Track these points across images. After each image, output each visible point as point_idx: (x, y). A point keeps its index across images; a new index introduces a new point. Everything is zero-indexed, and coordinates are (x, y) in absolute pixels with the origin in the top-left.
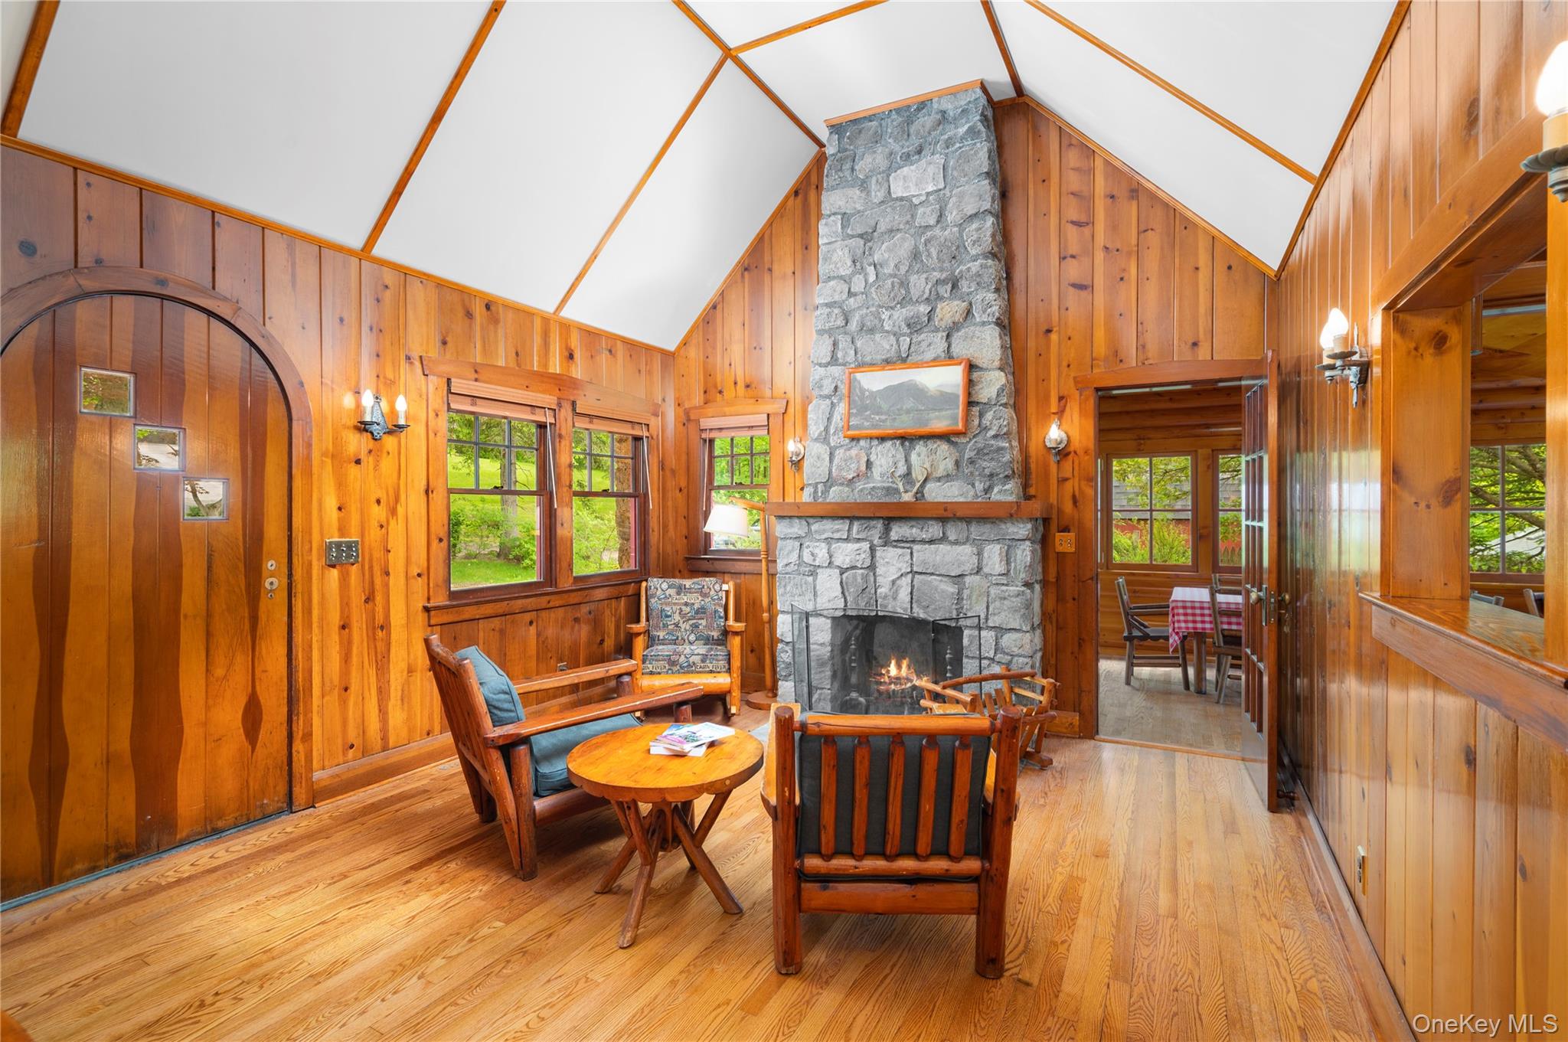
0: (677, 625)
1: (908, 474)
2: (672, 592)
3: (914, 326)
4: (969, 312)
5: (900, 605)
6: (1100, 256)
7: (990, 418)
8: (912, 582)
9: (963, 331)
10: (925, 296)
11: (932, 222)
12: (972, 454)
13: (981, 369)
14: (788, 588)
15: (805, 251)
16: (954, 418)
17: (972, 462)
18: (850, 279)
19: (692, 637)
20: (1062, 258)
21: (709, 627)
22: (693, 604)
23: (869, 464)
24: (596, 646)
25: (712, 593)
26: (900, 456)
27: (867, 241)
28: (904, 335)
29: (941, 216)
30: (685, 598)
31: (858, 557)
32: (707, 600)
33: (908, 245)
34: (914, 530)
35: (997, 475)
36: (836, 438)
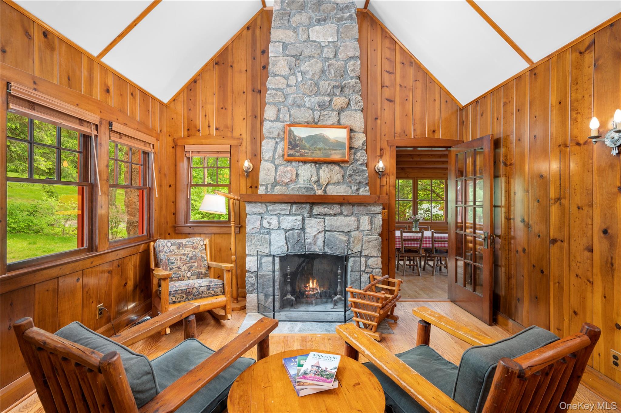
0: (179, 268)
1: (318, 181)
2: (174, 247)
3: (322, 106)
4: (349, 104)
5: (318, 247)
6: (398, 88)
7: (359, 156)
8: (324, 235)
9: (346, 112)
10: (328, 93)
11: (331, 56)
12: (351, 172)
13: (355, 132)
14: (253, 242)
15: (253, 61)
16: (344, 154)
17: (350, 176)
18: (288, 78)
19: (189, 274)
20: (382, 87)
21: (199, 267)
22: (188, 254)
23: (297, 175)
24: (122, 288)
25: (199, 246)
26: (314, 171)
27: (297, 59)
28: (317, 110)
29: (336, 55)
30: (183, 251)
31: (295, 224)
32: (196, 251)
33: (319, 66)
34: (326, 209)
35: (362, 183)
36: (279, 160)
